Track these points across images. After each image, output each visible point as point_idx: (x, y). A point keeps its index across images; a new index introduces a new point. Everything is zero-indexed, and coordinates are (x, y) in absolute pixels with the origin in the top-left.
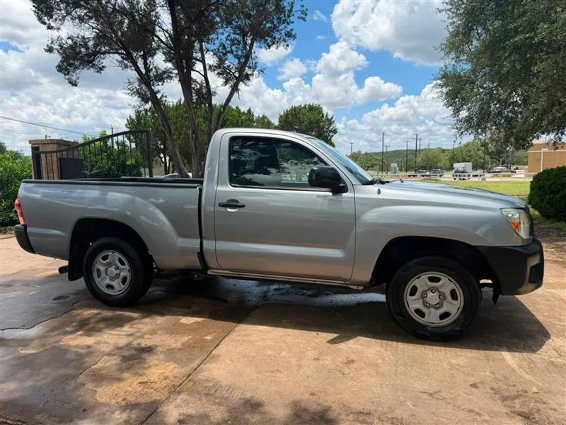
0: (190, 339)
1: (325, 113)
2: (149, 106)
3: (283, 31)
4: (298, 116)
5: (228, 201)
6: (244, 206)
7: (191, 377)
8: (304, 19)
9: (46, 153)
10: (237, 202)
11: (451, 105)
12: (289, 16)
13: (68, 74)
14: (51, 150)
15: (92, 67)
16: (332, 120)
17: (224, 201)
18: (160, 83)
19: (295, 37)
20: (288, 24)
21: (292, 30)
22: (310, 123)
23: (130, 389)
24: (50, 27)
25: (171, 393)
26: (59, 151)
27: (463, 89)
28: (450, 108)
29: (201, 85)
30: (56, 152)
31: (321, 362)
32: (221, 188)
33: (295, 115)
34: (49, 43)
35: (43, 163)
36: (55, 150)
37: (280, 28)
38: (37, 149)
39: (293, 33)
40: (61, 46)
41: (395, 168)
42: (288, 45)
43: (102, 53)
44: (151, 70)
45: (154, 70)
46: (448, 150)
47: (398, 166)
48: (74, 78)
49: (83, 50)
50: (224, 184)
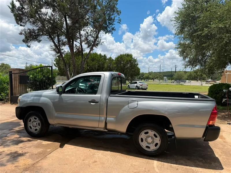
0: (42, 150)
1: (133, 57)
2: (58, 55)
3: (111, 28)
4: (123, 58)
7: (34, 165)
8: (120, 23)
9: (14, 74)
11: (182, 56)
12: (113, 22)
13: (27, 43)
14: (16, 73)
15: (36, 40)
16: (136, 60)
18: (64, 46)
19: (115, 30)
20: (113, 25)
21: (114, 27)
22: (127, 61)
23: (10, 168)
24: (21, 25)
25: (24, 170)
26: (20, 73)
27: (186, 50)
28: (182, 57)
29: (79, 47)
30: (18, 73)
31: (84, 161)
33: (122, 58)
34: (21, 31)
35: (13, 77)
36: (18, 72)
37: (110, 26)
38: (11, 72)
39: (114, 28)
40: (25, 32)
41: (166, 79)
42: (112, 33)
43: (40, 35)
44: (61, 41)
45: (62, 41)
46: (189, 72)
47: (167, 78)
48: (29, 44)
49: (33, 34)
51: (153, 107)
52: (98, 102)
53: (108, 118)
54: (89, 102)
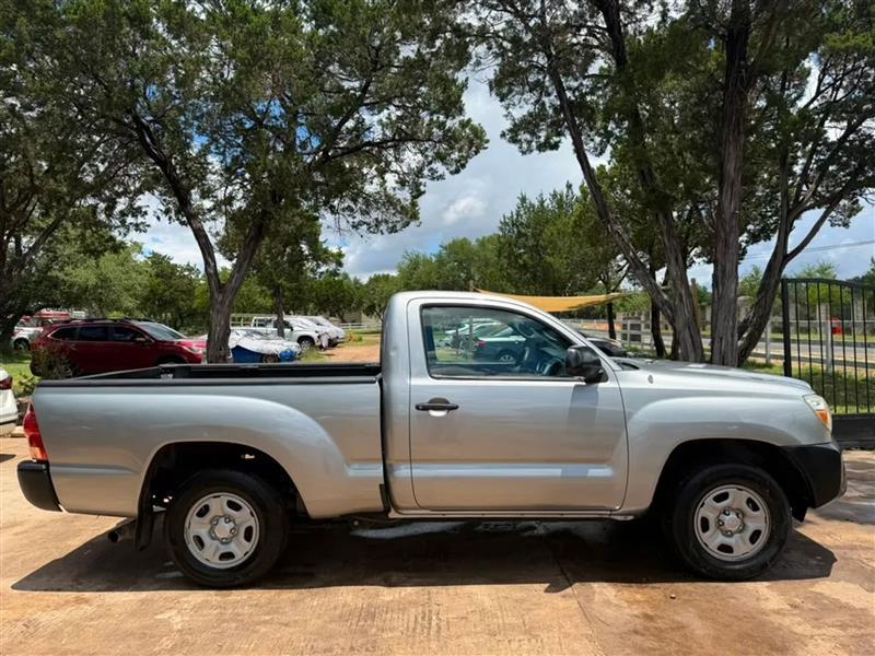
5: (431, 401)
6: (456, 408)
10: (447, 402)
17: (425, 401)
32: (416, 382)
50: (420, 375)
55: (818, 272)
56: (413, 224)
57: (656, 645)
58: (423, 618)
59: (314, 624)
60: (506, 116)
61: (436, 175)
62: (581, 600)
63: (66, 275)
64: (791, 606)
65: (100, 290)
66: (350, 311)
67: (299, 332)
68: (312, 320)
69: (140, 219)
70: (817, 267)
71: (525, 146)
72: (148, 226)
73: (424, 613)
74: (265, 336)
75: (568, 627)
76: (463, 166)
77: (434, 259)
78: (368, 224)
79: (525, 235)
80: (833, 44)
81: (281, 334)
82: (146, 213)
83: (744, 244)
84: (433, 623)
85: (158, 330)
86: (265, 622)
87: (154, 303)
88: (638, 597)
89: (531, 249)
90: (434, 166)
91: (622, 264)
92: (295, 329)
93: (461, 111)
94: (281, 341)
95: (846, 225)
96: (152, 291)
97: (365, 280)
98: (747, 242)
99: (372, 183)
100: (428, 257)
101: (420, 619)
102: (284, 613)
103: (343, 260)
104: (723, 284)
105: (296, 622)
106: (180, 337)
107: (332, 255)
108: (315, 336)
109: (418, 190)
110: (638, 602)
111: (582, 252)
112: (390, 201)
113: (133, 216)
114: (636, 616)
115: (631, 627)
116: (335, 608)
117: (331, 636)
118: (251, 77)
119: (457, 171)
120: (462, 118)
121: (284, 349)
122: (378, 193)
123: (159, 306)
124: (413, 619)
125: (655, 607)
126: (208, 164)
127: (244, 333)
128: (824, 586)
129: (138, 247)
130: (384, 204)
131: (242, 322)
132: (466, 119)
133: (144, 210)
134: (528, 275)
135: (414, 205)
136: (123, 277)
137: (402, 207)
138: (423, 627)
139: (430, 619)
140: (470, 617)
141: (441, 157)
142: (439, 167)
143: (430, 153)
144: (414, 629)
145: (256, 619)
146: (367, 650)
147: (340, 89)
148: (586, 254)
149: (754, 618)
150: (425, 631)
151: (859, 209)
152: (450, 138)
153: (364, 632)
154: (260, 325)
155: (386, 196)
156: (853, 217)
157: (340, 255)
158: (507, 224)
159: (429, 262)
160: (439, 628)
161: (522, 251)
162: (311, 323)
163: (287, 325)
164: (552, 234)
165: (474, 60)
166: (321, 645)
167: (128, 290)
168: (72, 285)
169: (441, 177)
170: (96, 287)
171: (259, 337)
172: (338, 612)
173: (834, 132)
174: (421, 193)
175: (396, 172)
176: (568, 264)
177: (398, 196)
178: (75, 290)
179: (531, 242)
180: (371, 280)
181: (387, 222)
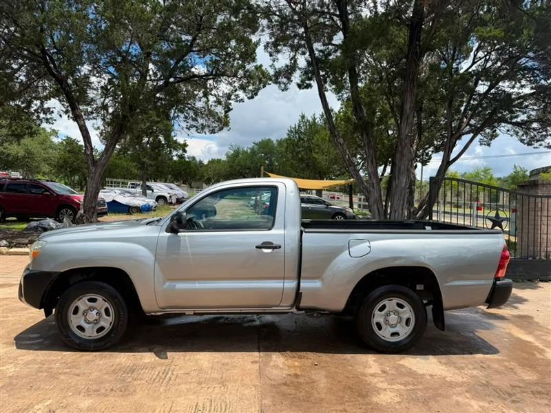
51: (403, 252)
52: (280, 247)
53: (302, 285)
54: (257, 247)
55: (483, 171)
56: (225, 129)
57: (293, 392)
58: (163, 373)
59: (95, 374)
60: (271, 66)
61: (238, 99)
62: (261, 365)
63: (4, 149)
64: (382, 371)
65: (27, 160)
66: (196, 181)
67: (158, 192)
68: (167, 186)
69: (49, 116)
70: (483, 169)
71: (283, 86)
72: (55, 120)
73: (165, 370)
74: (133, 195)
75: (247, 381)
76: (256, 94)
77: (249, 151)
78: (197, 127)
79: (303, 139)
80: (481, 33)
81: (144, 194)
82: (52, 112)
83: (430, 153)
84: (168, 376)
85: (60, 187)
86: (66, 373)
87: (66, 169)
88: (296, 364)
89: (306, 148)
90: (237, 93)
91: (359, 161)
92: (155, 191)
93: (254, 60)
94: (144, 198)
95: (489, 145)
96: (64, 162)
97: (206, 162)
98: (433, 152)
99: (200, 101)
100: (245, 149)
101: (161, 373)
102: (80, 368)
103: (187, 149)
104: (399, 179)
105: (84, 373)
106: (75, 193)
107: (180, 145)
108: (168, 196)
109: (229, 108)
110: (295, 367)
111: (335, 152)
112: (211, 114)
113: (44, 113)
114: (290, 375)
115: (283, 381)
116: (113, 365)
117: (102, 383)
118: (114, 30)
119: (252, 97)
120: (255, 64)
121: (144, 203)
122: (203, 107)
123: (70, 171)
124: (157, 373)
125: (302, 370)
126: (91, 83)
127: (119, 192)
128: (406, 361)
129: (55, 133)
130: (207, 115)
131: (121, 185)
132: (259, 64)
133: (51, 110)
134: (304, 165)
135: (226, 117)
136: (43, 152)
137: (219, 118)
138: (160, 378)
139: (167, 374)
140: (192, 373)
141: (243, 87)
142: (241, 94)
143: (236, 85)
144: (154, 380)
145: (60, 371)
146: (121, 391)
147: (180, 40)
148: (337, 153)
149: (357, 377)
150: (161, 380)
151: (497, 136)
152: (249, 76)
153: (124, 381)
154: (132, 187)
155: (209, 110)
156: (493, 140)
157: (185, 145)
158: (292, 132)
159: (246, 152)
160: (170, 379)
161: (301, 149)
162: (166, 188)
163: (149, 188)
164: (318, 140)
165: (261, 28)
166: (95, 387)
167: (47, 160)
168: (8, 155)
169: (242, 100)
170: (24, 157)
171: (129, 195)
172: (113, 368)
173: (482, 88)
174: (230, 110)
175: (215, 95)
176: (326, 159)
177: (216, 111)
178: (10, 158)
179: (306, 144)
180: (209, 162)
181: (209, 126)
